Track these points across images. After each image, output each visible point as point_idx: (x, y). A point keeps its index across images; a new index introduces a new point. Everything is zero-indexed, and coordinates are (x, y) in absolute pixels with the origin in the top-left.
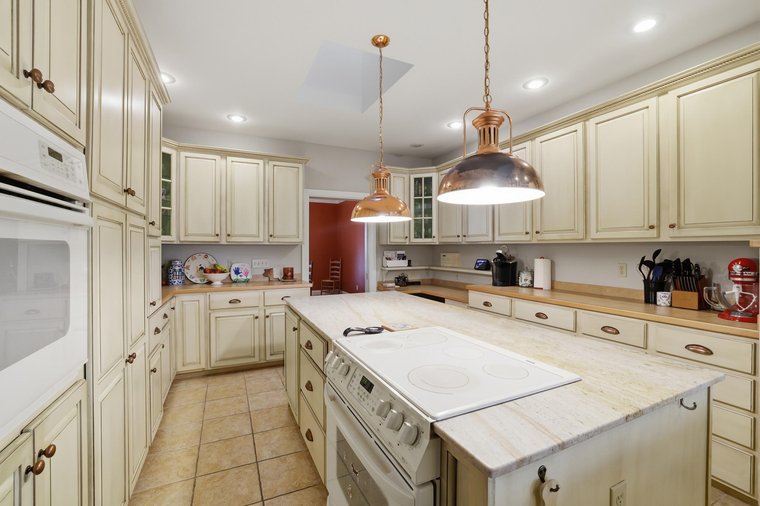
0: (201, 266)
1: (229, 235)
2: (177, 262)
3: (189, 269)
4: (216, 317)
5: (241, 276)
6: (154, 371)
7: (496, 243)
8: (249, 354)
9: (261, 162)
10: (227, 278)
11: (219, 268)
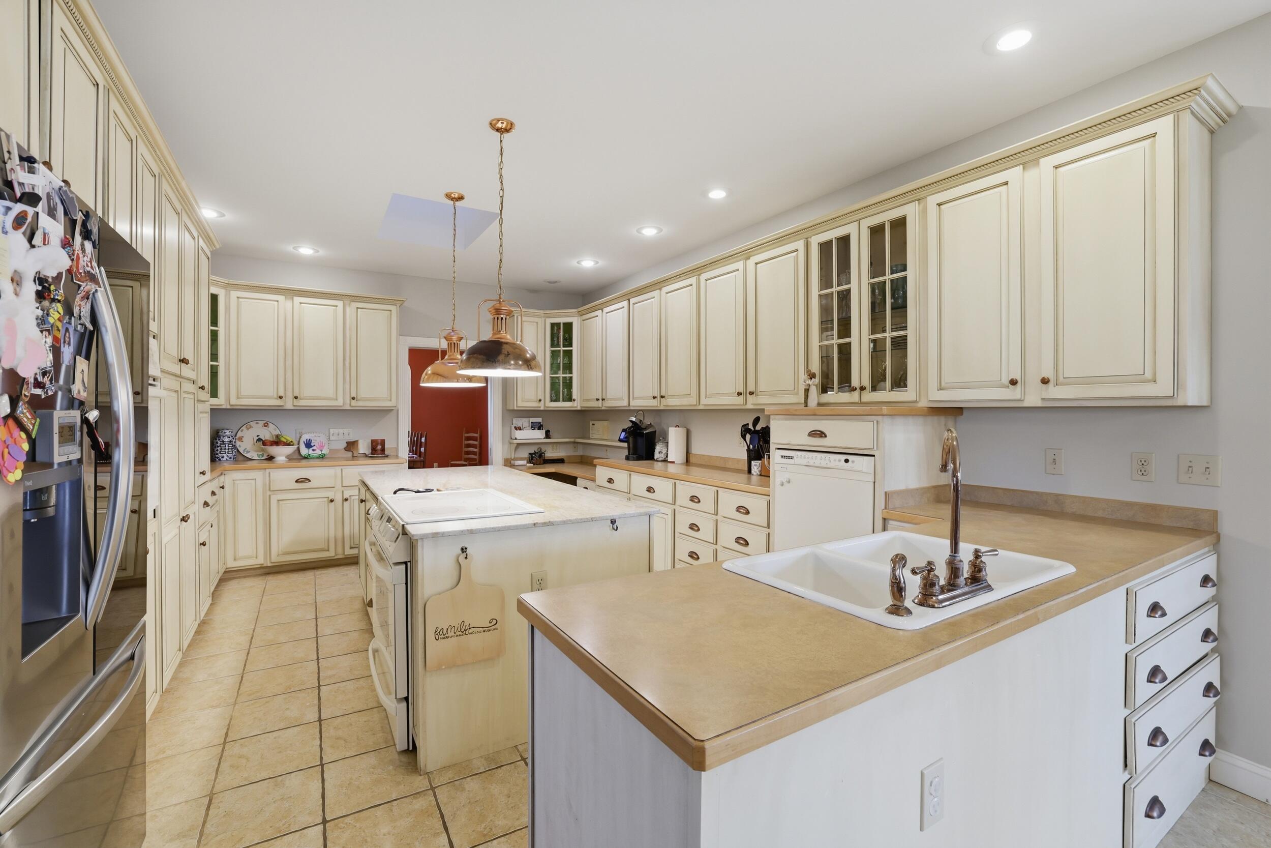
0: (259, 437)
1: (296, 398)
2: (226, 431)
3: (242, 441)
4: (278, 500)
5: (313, 450)
6: (204, 544)
7: (632, 408)
8: (323, 545)
9: (340, 304)
10: (294, 452)
11: (283, 439)
